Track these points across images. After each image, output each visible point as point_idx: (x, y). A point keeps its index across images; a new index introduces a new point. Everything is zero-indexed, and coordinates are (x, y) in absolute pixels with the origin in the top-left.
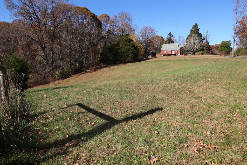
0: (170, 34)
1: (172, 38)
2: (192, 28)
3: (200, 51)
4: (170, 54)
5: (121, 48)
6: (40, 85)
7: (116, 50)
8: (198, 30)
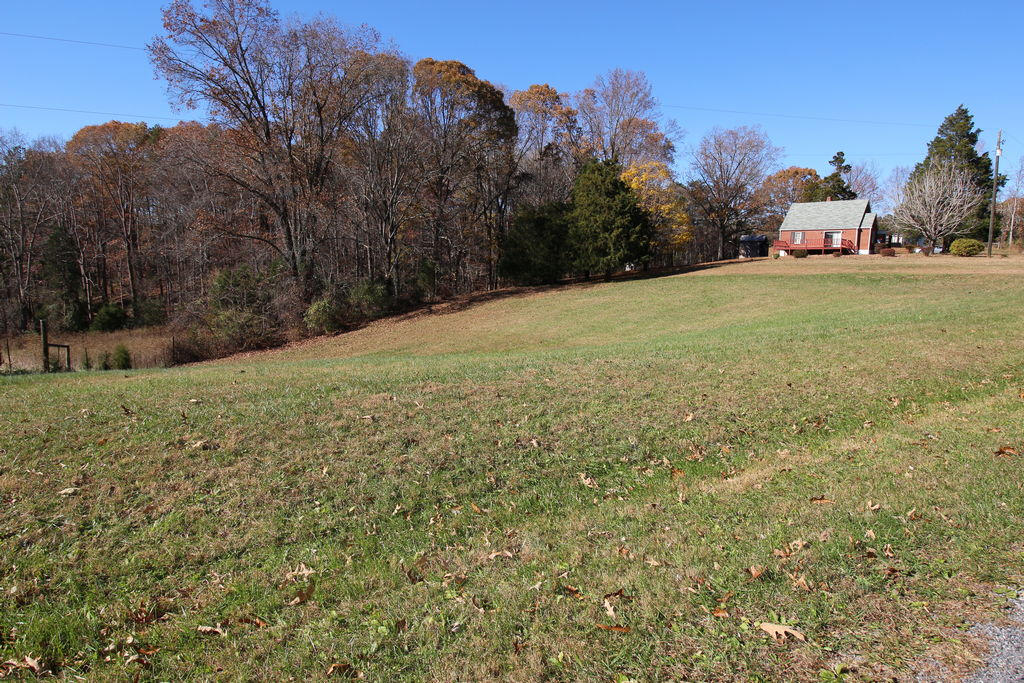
0: (838, 159)
1: (844, 177)
2: (941, 132)
3: (967, 236)
4: (820, 246)
5: (576, 219)
6: (246, 350)
7: (562, 226)
8: (973, 139)
